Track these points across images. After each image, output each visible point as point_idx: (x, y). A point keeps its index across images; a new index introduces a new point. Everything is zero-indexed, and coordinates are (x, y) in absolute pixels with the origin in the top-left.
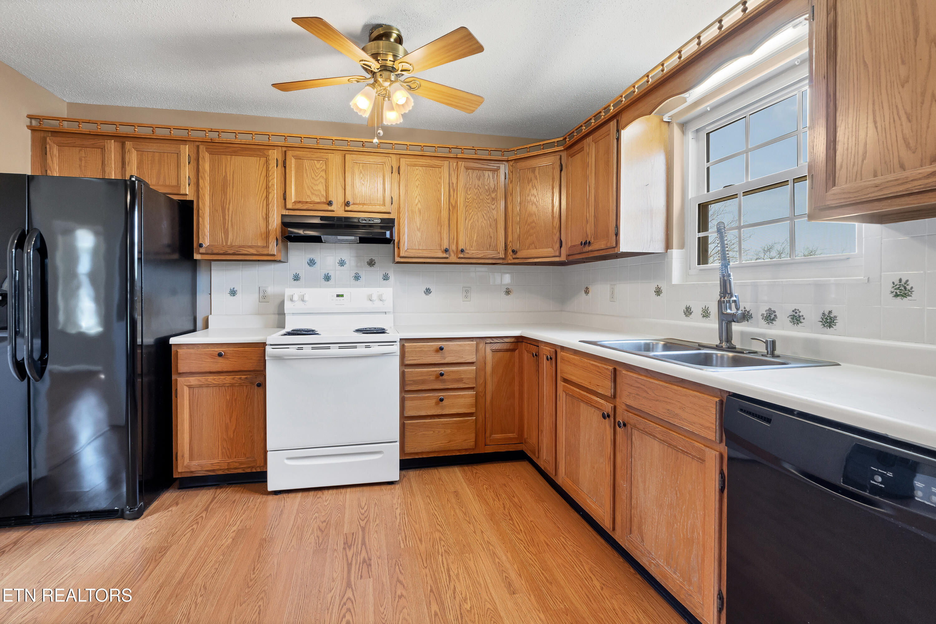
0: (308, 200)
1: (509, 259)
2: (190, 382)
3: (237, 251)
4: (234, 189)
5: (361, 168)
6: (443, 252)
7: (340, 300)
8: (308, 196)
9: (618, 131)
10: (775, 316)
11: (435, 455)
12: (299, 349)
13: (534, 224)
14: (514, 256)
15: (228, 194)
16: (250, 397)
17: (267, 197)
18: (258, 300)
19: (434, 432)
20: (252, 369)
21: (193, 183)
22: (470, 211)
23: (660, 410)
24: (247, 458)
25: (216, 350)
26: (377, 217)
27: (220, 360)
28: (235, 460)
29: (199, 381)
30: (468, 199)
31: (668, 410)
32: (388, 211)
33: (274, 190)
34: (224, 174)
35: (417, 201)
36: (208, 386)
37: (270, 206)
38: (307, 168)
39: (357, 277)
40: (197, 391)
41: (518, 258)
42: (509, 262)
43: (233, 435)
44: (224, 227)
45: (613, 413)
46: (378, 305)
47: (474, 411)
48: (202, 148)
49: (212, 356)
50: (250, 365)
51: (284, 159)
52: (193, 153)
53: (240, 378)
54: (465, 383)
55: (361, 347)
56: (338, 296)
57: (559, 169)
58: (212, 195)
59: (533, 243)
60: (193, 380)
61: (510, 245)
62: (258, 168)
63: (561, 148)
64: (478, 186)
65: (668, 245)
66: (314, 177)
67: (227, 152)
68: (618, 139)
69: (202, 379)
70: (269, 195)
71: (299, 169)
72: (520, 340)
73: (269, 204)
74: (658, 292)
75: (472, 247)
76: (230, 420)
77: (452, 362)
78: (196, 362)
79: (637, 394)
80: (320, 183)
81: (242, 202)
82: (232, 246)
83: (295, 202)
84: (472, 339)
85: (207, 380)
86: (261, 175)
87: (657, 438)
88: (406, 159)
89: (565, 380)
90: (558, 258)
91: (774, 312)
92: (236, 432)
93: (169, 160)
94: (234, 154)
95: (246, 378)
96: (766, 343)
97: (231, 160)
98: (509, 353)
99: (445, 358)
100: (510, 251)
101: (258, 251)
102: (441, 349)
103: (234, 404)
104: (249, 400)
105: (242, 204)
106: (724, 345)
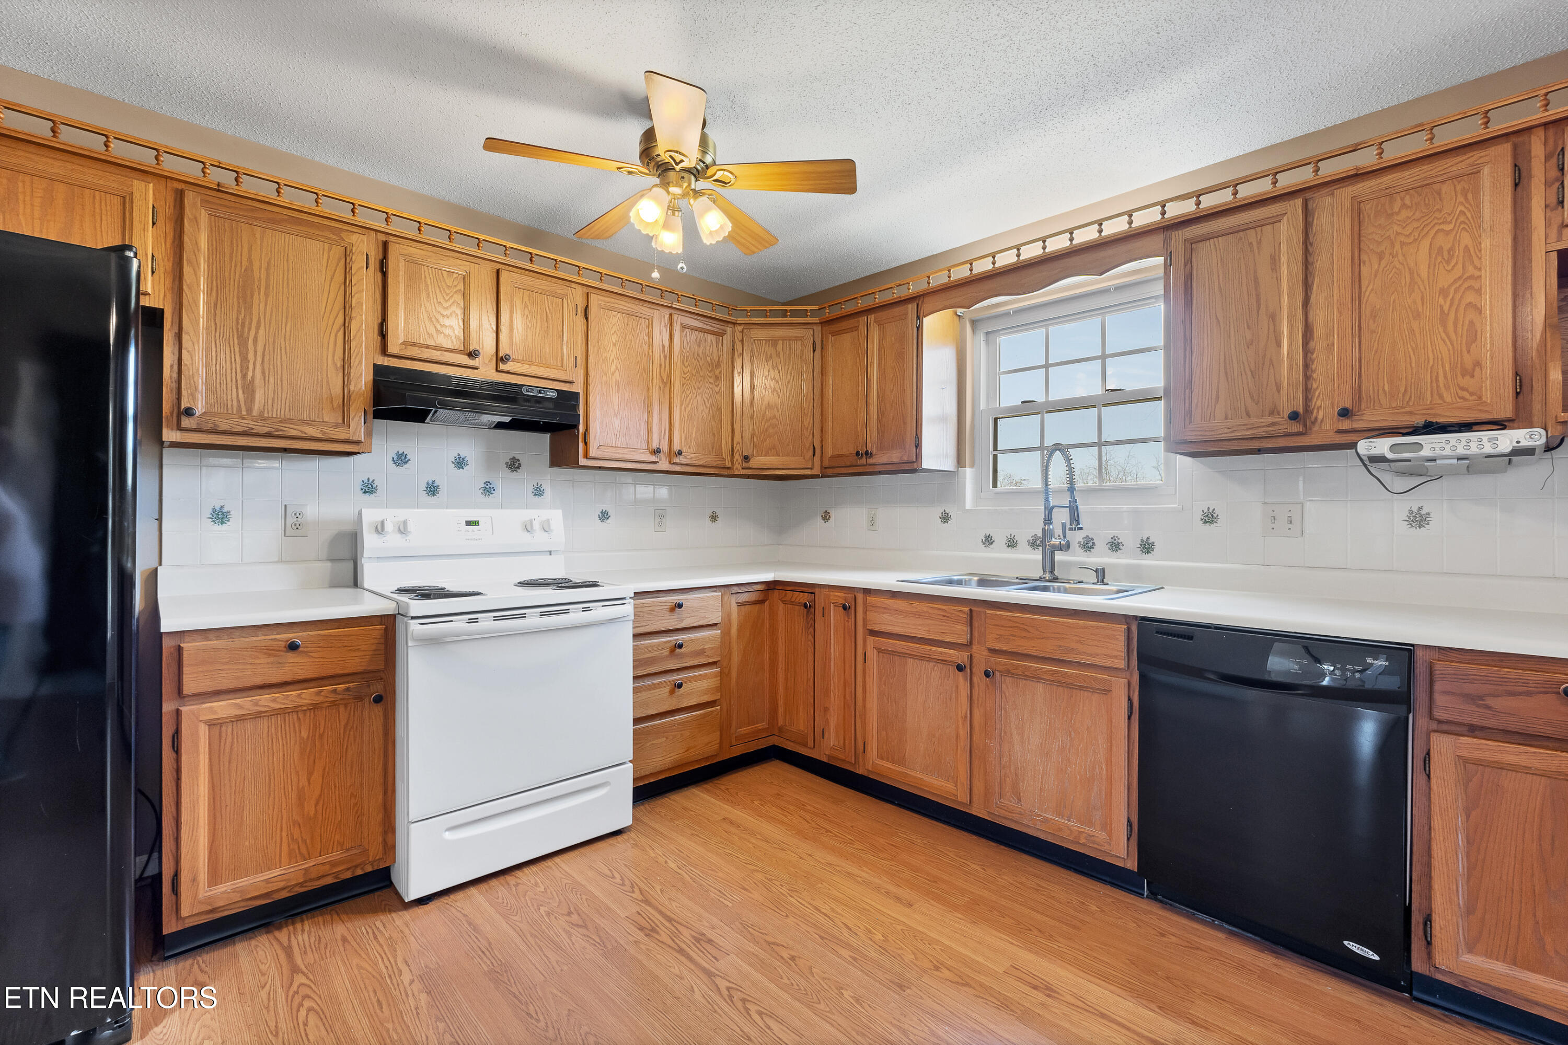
0: (430, 342)
1: (737, 469)
2: (215, 713)
3: (277, 430)
4: (270, 299)
5: (526, 299)
6: (651, 453)
7: (473, 531)
8: (430, 335)
9: (919, 318)
10: (1093, 543)
11: (667, 775)
12: (471, 621)
13: (774, 421)
14: (745, 465)
15: (255, 307)
16: (352, 727)
17: (346, 327)
18: (281, 532)
19: (667, 738)
20: (360, 669)
21: (162, 269)
22: (688, 392)
23: (1049, 648)
24: (347, 850)
25: (278, 637)
26: (551, 389)
27: (291, 657)
28: (321, 859)
29: (240, 707)
30: (685, 374)
31: (1060, 646)
32: (571, 379)
33: (362, 315)
34: (245, 263)
35: (613, 367)
36: (257, 716)
37: (353, 344)
38: (429, 283)
39: (488, 490)
40: (230, 729)
41: (750, 468)
42: (736, 473)
43: (316, 810)
44: (244, 376)
45: (969, 663)
46: (539, 539)
47: (719, 697)
48: (190, 198)
49: (270, 651)
50: (356, 662)
51: (381, 257)
52: (163, 203)
53: (335, 691)
54: (708, 656)
55: (576, 610)
56: (469, 523)
57: (812, 349)
58: (216, 305)
59: (774, 447)
60: (222, 708)
61: (737, 448)
62: (325, 265)
63: (816, 320)
64: (698, 355)
65: (960, 462)
66: (442, 301)
67: (256, 218)
68: (919, 328)
69: (246, 703)
70: (350, 323)
71: (414, 279)
72: (772, 586)
73: (350, 341)
74: (945, 518)
75: (689, 448)
76: (309, 780)
77: (692, 625)
78: (231, 667)
79: (1012, 635)
80: (454, 315)
81: (288, 329)
82: (262, 418)
83: (404, 343)
84: (715, 589)
85: (256, 704)
86: (332, 279)
87: (1044, 679)
88: (599, 297)
89: (873, 633)
90: (809, 470)
91: (1092, 539)
92: (321, 802)
93: (97, 206)
94: (270, 226)
95: (348, 689)
96: (1096, 571)
97: (262, 238)
98: (757, 606)
99: (682, 621)
100: (737, 457)
101: (325, 433)
102: (680, 606)
103: (318, 746)
104: (352, 733)
105: (288, 333)
106: (1047, 576)
